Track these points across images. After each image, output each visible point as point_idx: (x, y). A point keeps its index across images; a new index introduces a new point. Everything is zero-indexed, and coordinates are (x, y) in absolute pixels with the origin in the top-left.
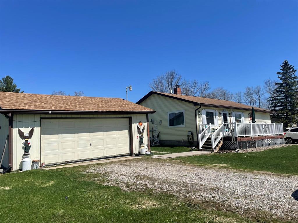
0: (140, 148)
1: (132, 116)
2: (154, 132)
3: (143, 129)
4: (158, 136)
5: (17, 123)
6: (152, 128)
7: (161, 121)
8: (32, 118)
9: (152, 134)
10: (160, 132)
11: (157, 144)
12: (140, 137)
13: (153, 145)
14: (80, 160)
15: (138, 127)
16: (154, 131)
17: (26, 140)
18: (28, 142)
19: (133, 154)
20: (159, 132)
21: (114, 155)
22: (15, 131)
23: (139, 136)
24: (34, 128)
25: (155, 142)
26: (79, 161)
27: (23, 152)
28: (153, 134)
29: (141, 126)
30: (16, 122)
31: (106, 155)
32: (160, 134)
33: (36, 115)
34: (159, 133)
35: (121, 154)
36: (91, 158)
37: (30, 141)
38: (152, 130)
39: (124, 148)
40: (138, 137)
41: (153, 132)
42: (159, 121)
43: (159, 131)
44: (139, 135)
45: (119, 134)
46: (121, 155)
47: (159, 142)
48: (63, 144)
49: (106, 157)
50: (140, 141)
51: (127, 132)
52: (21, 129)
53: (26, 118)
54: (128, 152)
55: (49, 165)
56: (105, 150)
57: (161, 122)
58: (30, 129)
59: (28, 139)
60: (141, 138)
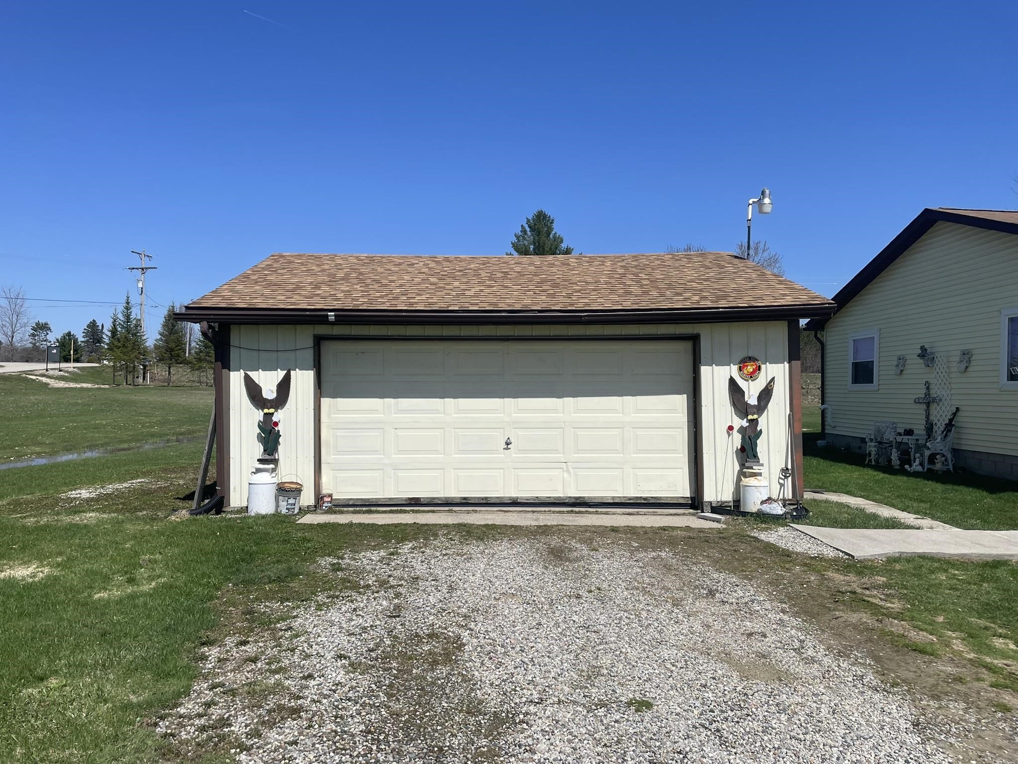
0: (739, 480)
1: (705, 331)
2: (933, 406)
3: (766, 395)
4: (950, 425)
5: (240, 351)
6: (928, 388)
7: (967, 356)
8: (284, 336)
9: (924, 417)
10: (962, 408)
11: (938, 466)
12: (742, 430)
13: (916, 467)
14: (465, 498)
15: (732, 381)
16: (934, 400)
17: (266, 411)
18: (275, 419)
19: (702, 503)
20: (958, 409)
21: (613, 498)
22: (236, 379)
23: (739, 423)
24: (292, 373)
25: (927, 453)
26: (458, 501)
27: (258, 450)
28: (928, 416)
29: (752, 376)
30: (237, 350)
31: (573, 492)
32: (960, 419)
33: (298, 326)
34: (954, 414)
35: (644, 495)
36: (510, 498)
37: (279, 416)
38: (927, 394)
39: (659, 472)
40: (731, 428)
41: (928, 405)
42: (958, 353)
43: (957, 403)
44: (735, 417)
45: (638, 411)
46: (645, 499)
47: (949, 456)
48: (401, 433)
49: (573, 500)
50: (743, 449)
51: (680, 402)
52: (253, 375)
53: (267, 337)
54: (682, 489)
55: (351, 503)
56: (568, 471)
57: (969, 361)
58: (281, 374)
59: (272, 410)
60: (749, 433)
